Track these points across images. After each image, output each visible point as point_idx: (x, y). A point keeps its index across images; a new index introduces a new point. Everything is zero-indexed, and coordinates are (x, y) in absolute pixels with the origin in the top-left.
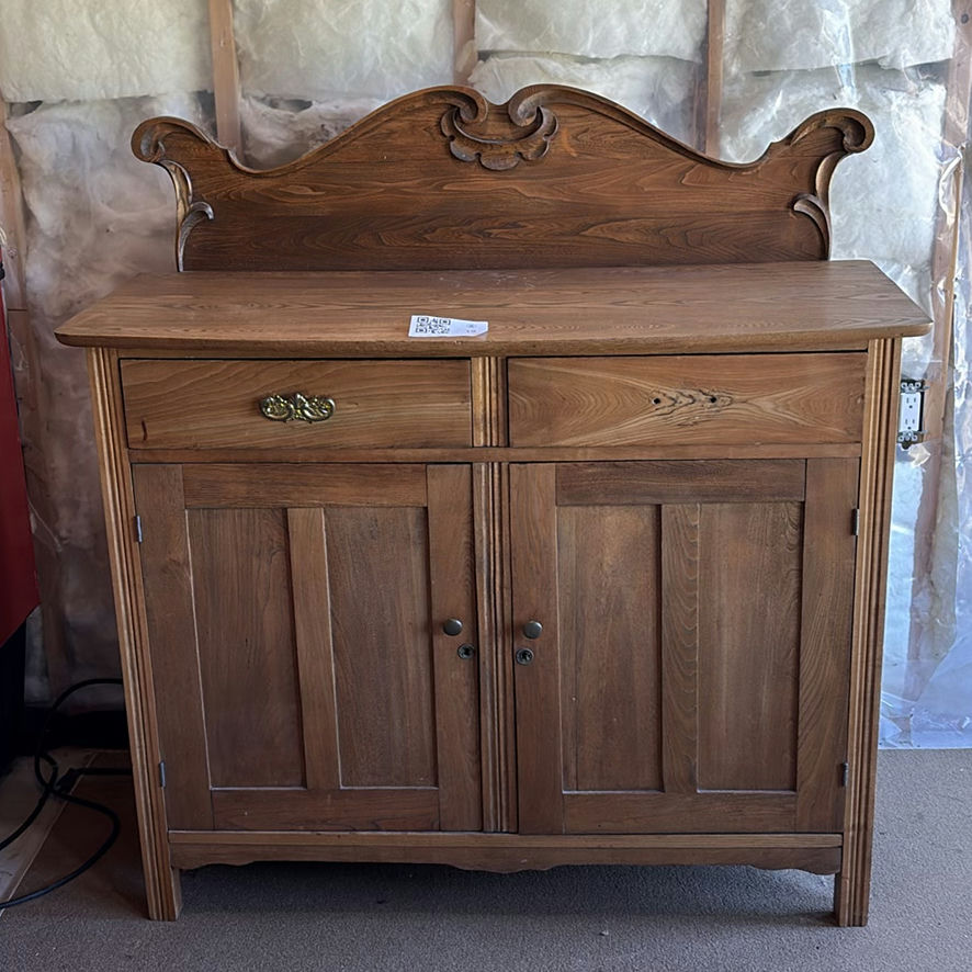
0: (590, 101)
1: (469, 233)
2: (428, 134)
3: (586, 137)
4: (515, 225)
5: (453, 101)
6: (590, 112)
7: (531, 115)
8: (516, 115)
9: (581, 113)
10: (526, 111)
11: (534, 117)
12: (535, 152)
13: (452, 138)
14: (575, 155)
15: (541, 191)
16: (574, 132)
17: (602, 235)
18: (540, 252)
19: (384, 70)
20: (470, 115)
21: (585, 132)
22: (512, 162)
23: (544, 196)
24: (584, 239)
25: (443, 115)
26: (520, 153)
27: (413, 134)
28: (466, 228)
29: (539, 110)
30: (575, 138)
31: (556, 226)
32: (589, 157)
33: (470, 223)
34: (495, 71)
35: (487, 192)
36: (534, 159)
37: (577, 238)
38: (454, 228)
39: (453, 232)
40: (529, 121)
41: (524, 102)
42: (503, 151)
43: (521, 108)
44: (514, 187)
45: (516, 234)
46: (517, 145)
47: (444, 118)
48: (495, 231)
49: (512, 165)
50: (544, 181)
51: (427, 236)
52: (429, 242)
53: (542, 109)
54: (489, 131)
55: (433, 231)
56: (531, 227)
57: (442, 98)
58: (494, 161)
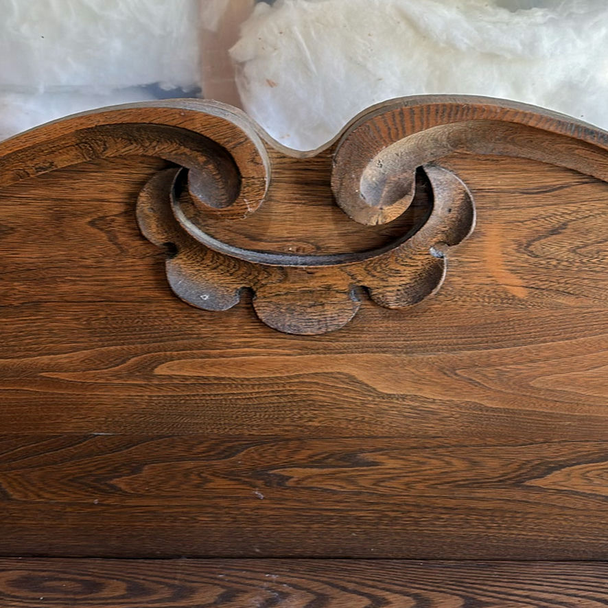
0: (581, 151)
1: (229, 475)
2: (104, 236)
3: (557, 248)
4: (349, 459)
5: (167, 150)
6: (569, 179)
7: (400, 193)
8: (355, 196)
9: (551, 180)
10: (383, 181)
11: (408, 201)
12: (408, 289)
13: (172, 250)
14: (521, 293)
15: (418, 381)
16: (524, 232)
17: (587, 489)
18: (416, 522)
19: (25, 29)
20: (220, 192)
21: (554, 232)
22: (340, 312)
23: (427, 393)
24: (534, 497)
25: (142, 184)
26: (366, 291)
27: (61, 236)
28: (220, 464)
29: (421, 175)
30: (525, 246)
31: (458, 464)
32: (562, 300)
33: (231, 452)
34: (297, 30)
35: (273, 382)
36: (402, 305)
37: (518, 494)
38: (190, 464)
39: (187, 473)
40: (394, 212)
41: (379, 157)
42: (314, 284)
43: (370, 173)
44: (347, 370)
45: (349, 480)
46: (357, 269)
47: (143, 197)
48: (297, 473)
49: (344, 320)
50: (431, 357)
51: (118, 482)
52: (125, 494)
53: (432, 174)
54: (277, 230)
55: (134, 471)
56: (391, 464)
57: (131, 139)
58: (291, 311)
